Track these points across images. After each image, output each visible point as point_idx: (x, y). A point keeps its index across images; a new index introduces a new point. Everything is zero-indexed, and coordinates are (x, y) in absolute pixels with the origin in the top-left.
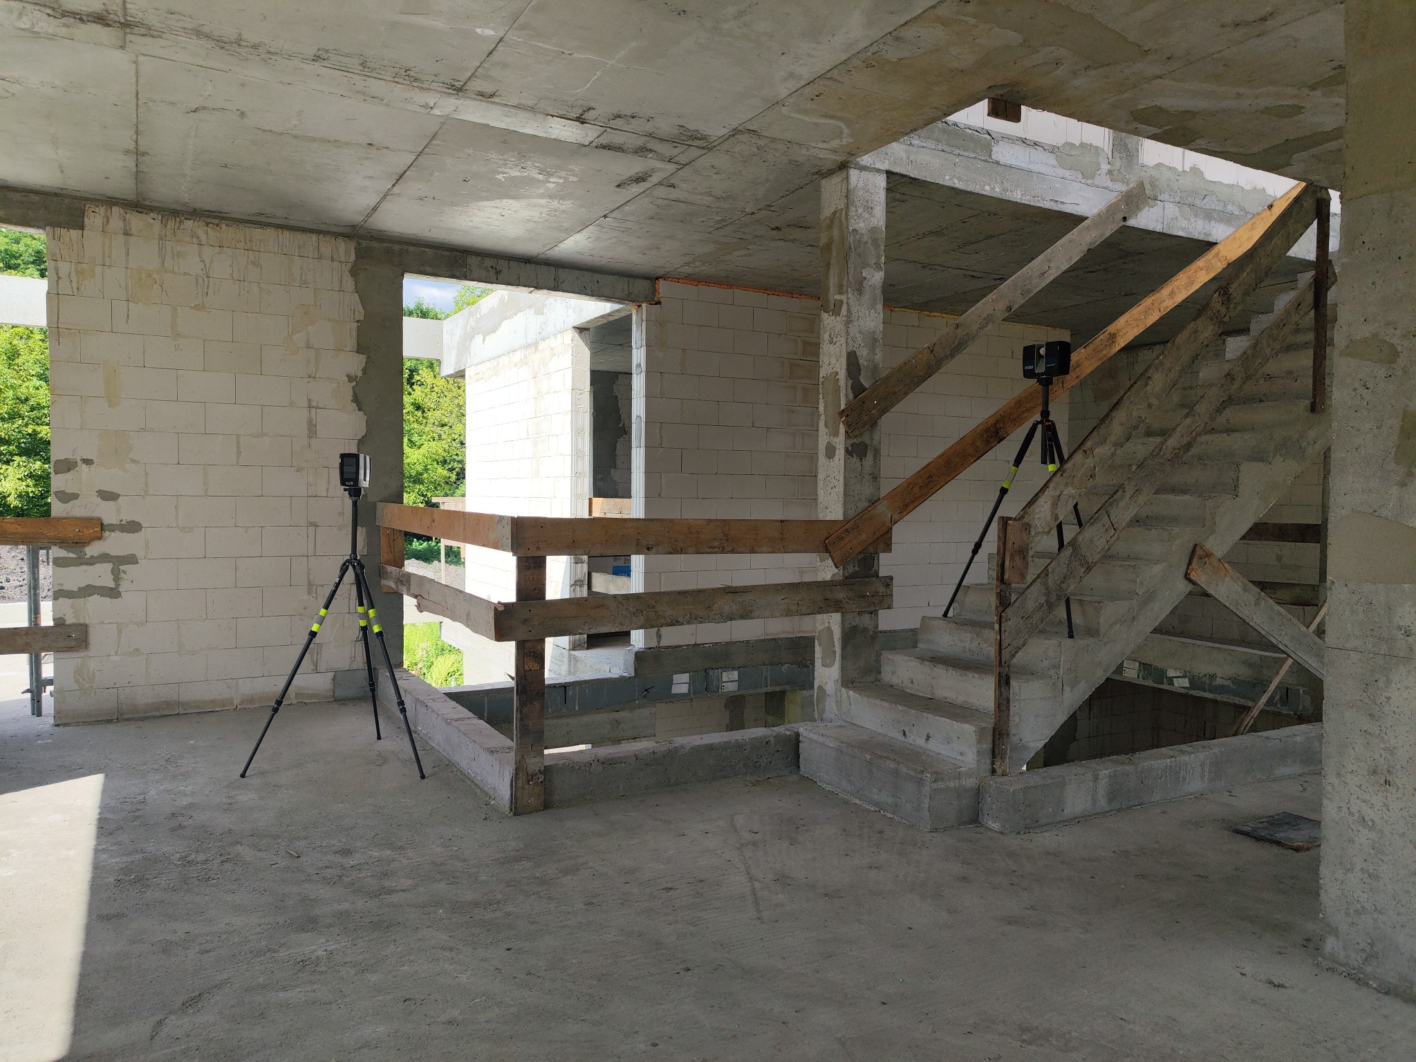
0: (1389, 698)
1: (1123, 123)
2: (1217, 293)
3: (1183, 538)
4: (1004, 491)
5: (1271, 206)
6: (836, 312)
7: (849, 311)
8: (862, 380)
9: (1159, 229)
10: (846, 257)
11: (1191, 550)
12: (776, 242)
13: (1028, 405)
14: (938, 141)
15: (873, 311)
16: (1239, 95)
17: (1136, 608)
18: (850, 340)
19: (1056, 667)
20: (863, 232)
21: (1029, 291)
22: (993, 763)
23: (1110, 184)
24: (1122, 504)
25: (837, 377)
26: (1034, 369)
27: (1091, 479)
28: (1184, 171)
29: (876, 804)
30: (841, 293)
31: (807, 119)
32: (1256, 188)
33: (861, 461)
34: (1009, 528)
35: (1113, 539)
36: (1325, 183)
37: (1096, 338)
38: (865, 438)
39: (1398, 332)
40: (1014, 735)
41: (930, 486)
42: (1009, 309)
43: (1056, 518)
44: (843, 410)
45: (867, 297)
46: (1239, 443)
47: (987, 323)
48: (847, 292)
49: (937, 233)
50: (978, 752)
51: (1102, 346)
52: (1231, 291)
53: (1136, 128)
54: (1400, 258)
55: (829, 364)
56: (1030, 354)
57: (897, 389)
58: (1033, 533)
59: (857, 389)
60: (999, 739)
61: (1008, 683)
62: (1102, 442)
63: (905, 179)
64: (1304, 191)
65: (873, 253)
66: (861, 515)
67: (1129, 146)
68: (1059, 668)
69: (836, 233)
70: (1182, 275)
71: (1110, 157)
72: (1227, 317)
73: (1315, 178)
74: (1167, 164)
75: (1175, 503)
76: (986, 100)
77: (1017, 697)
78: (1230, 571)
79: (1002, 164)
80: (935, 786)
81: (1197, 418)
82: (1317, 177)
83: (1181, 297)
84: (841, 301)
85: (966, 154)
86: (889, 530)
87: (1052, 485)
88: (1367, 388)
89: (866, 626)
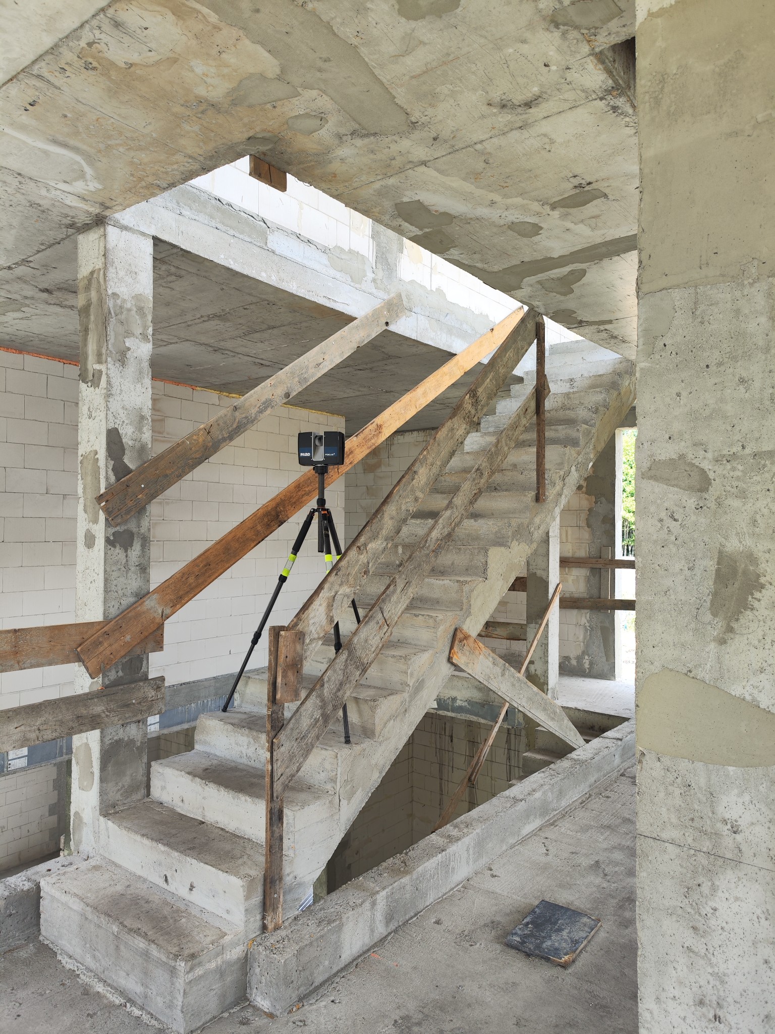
0: (715, 910)
1: (388, 217)
2: (468, 395)
3: (446, 621)
4: (283, 579)
5: (493, 329)
6: (95, 381)
7: (109, 383)
8: (126, 461)
9: (413, 337)
10: (105, 323)
11: (452, 633)
12: (50, 306)
13: (307, 489)
14: (211, 217)
15: (139, 385)
16: (493, 203)
17: (407, 700)
18: (110, 416)
19: (333, 780)
20: (126, 297)
21: (306, 380)
22: (264, 918)
23: (374, 291)
24: (394, 598)
25: (97, 456)
26: (310, 457)
27: (365, 576)
28: (431, 290)
29: (122, 993)
30: (99, 362)
31: (29, 141)
32: (481, 313)
33: (126, 551)
34: (281, 640)
35: (387, 634)
36: (542, 310)
37: (366, 428)
38: (132, 526)
39: (710, 455)
40: (288, 875)
41: (207, 575)
42: (287, 395)
43: (332, 620)
44: (102, 495)
45: (131, 369)
46: (484, 527)
47: (266, 408)
48: (106, 362)
49: (221, 317)
50: (246, 910)
51: (370, 436)
52: (478, 394)
53: (400, 226)
54: (707, 366)
55: (89, 441)
56: (305, 440)
57: (168, 472)
58: (307, 641)
59: (120, 470)
60: (270, 888)
61: (280, 818)
62: (374, 537)
63: (175, 251)
64: (528, 314)
65: (139, 322)
66: (126, 612)
67: (389, 260)
68: (335, 782)
69: (93, 294)
70: (432, 378)
71: (374, 267)
72: (476, 417)
73: (535, 303)
74: (419, 282)
75: (438, 586)
76: (247, 158)
77: (292, 829)
78: (483, 649)
79: (278, 254)
80: (190, 976)
81: (455, 510)
82: (537, 303)
83: (431, 397)
84: (100, 372)
85: (241, 236)
86: (161, 627)
87: (326, 586)
88: (675, 520)
89: (131, 738)
